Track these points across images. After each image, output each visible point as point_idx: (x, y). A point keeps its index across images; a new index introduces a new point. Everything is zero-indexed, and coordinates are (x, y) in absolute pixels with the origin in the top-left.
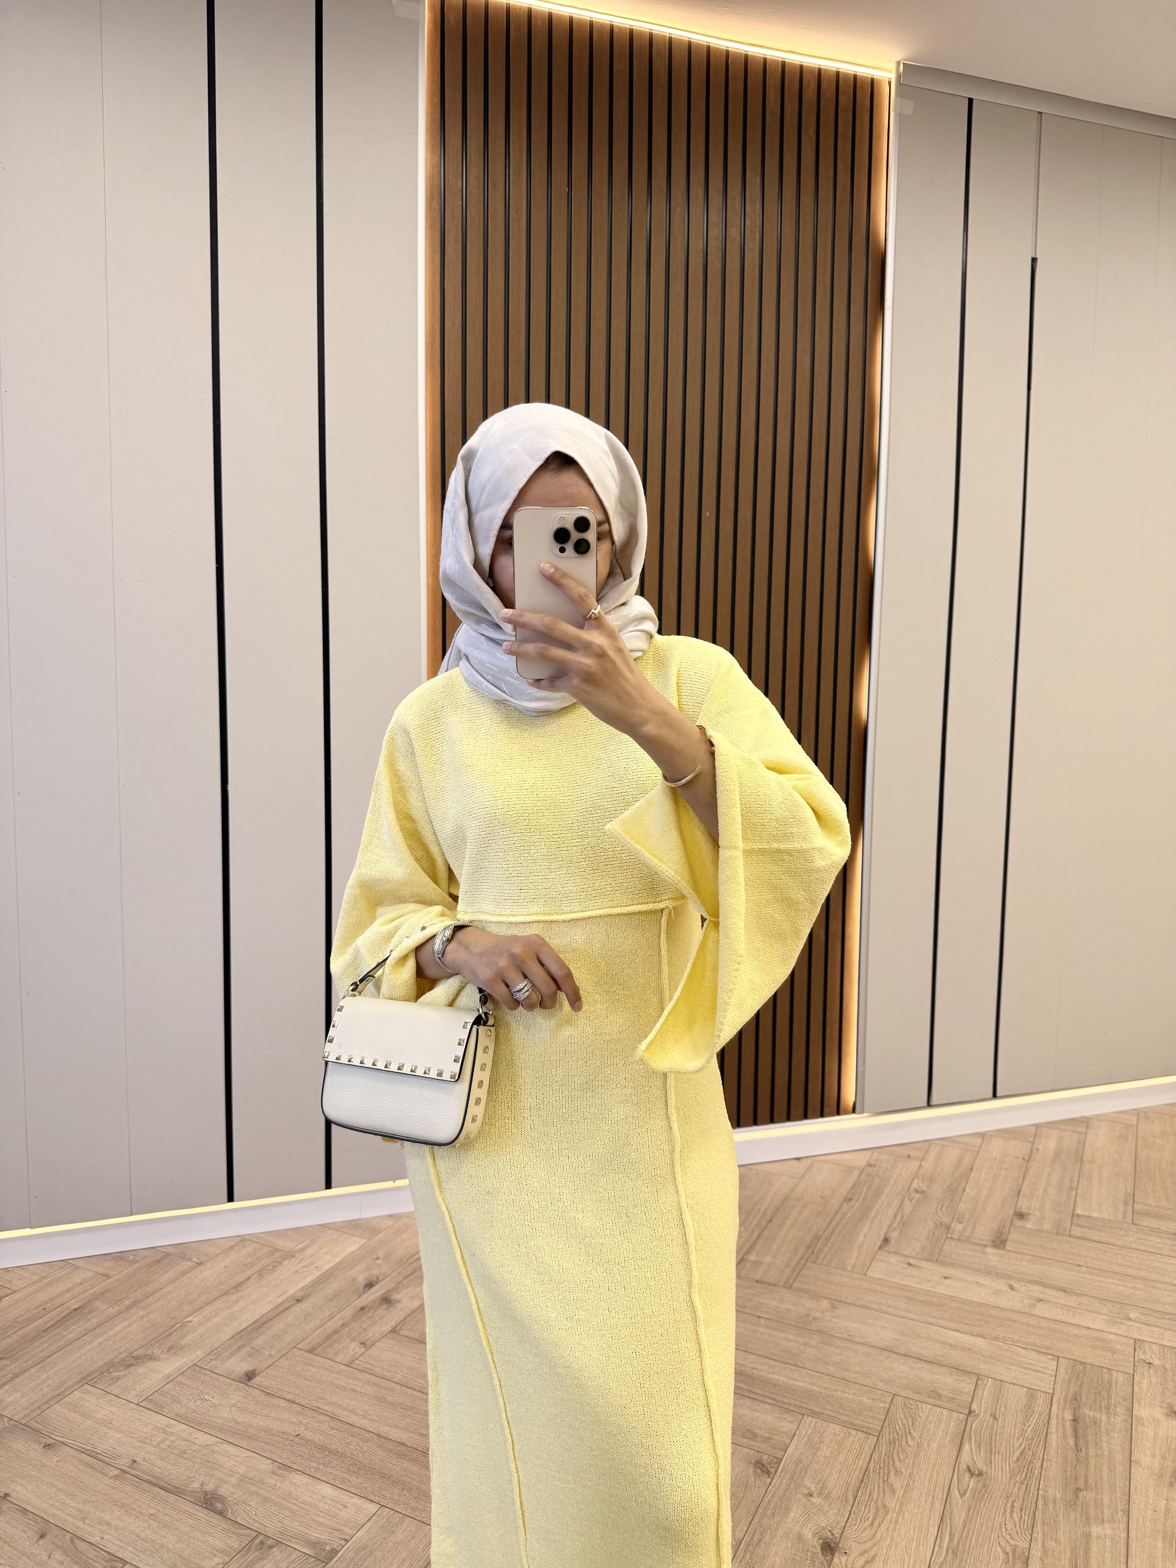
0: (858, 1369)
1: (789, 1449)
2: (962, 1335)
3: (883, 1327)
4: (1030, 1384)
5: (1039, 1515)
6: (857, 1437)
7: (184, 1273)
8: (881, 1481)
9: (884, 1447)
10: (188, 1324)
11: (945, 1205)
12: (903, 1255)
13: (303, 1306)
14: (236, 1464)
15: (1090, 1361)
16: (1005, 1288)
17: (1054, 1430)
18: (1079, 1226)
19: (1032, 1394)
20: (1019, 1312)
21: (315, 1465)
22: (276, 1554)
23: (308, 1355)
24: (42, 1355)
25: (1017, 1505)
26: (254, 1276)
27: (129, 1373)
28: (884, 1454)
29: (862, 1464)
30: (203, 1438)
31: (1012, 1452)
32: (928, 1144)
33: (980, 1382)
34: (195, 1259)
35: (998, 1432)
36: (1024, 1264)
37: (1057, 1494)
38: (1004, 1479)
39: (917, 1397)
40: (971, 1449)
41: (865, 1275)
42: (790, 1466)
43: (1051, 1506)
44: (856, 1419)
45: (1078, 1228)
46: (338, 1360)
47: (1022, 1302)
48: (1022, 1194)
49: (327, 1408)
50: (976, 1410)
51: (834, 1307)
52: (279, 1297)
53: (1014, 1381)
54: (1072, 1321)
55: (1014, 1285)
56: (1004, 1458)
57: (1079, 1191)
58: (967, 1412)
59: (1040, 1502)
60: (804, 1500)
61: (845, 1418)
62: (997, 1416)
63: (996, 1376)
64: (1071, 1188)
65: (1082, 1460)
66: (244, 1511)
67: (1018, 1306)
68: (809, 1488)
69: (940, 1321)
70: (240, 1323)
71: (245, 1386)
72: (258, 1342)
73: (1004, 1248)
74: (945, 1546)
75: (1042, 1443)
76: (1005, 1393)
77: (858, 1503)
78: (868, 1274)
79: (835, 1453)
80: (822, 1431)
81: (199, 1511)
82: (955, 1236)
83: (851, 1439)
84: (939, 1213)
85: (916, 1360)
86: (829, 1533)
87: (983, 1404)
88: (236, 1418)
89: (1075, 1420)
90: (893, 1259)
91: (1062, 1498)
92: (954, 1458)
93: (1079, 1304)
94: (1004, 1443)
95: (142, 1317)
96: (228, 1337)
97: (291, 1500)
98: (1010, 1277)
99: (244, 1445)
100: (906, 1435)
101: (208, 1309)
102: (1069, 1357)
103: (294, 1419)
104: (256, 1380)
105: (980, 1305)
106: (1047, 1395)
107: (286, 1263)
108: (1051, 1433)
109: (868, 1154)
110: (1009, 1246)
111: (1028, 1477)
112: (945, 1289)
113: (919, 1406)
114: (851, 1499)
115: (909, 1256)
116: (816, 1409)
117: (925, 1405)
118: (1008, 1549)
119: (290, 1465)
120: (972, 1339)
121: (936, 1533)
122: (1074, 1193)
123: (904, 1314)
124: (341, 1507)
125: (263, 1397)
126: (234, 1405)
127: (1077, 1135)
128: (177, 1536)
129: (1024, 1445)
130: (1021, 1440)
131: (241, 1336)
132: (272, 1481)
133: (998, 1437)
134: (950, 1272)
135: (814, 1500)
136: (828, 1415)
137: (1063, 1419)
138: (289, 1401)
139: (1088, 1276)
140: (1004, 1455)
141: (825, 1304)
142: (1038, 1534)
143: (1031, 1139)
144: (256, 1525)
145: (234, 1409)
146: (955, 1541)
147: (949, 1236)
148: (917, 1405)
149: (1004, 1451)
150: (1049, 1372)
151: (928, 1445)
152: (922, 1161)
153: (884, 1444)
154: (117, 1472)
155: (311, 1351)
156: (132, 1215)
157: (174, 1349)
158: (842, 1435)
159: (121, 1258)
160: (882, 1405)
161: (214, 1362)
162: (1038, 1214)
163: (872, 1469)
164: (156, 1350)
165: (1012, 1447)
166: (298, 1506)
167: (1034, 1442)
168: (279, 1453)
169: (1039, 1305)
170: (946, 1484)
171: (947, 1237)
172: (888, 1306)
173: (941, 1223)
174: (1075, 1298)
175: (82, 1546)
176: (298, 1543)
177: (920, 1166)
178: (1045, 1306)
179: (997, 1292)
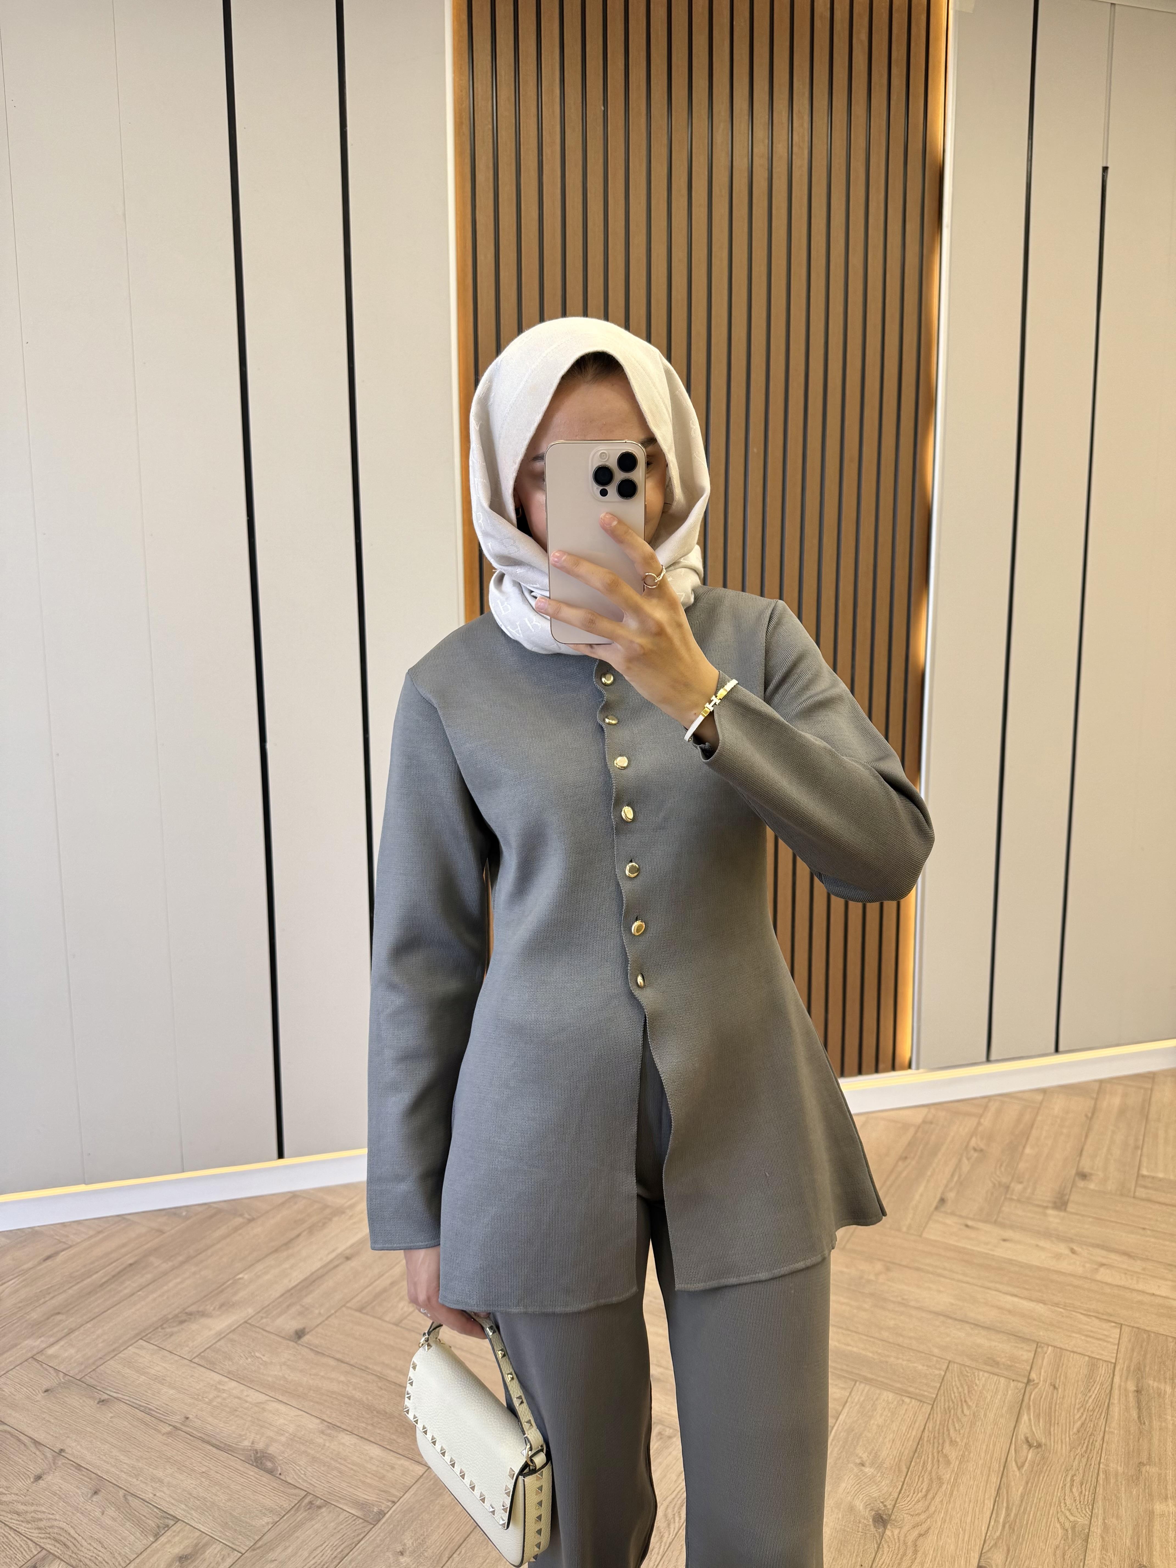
0: (912, 1334)
1: (841, 1417)
2: (1021, 1301)
3: (939, 1292)
4: (1092, 1352)
5: (1100, 1490)
6: (911, 1405)
7: (236, 1229)
8: (935, 1450)
9: (939, 1415)
10: (240, 1281)
11: (1004, 1164)
12: (961, 1217)
13: (353, 1263)
14: (286, 1423)
15: (1155, 1329)
16: (1067, 1252)
17: (1116, 1402)
18: (1145, 1187)
19: (1093, 1363)
20: (1080, 1277)
21: (363, 1425)
22: (325, 1514)
23: (358, 1314)
24: (97, 1310)
25: (1077, 1479)
26: (305, 1233)
27: (182, 1329)
28: (938, 1423)
29: (915, 1433)
30: (254, 1396)
31: (1072, 1423)
32: (986, 1100)
33: (1039, 1350)
34: (247, 1216)
35: (1058, 1402)
36: (1087, 1226)
37: (1119, 1468)
38: (1064, 1451)
39: (974, 1365)
40: (1030, 1420)
41: (920, 1236)
42: (842, 1434)
43: (1112, 1481)
44: (911, 1386)
45: (1143, 1190)
46: (387, 1319)
47: (1084, 1266)
48: (1084, 1153)
49: (375, 1368)
50: (1035, 1379)
51: (888, 1269)
52: (329, 1254)
53: (1075, 1349)
54: (1137, 1287)
55: (1075, 1248)
56: (1064, 1429)
57: (1145, 1150)
58: (1025, 1380)
59: (1102, 1476)
60: (856, 1470)
61: (899, 1385)
62: (1057, 1386)
63: (1056, 1344)
64: (1136, 1148)
65: (1145, 1432)
66: (294, 1470)
67: (1080, 1271)
68: (861, 1458)
69: (998, 1286)
70: (290, 1281)
71: (294, 1344)
72: (308, 1300)
73: (1065, 1210)
74: (1001, 1520)
75: (1103, 1414)
76: (1065, 1361)
77: (912, 1474)
78: (925, 1235)
79: (888, 1422)
80: (875, 1398)
81: (249, 1470)
82: (1015, 1198)
83: (905, 1407)
84: (998, 1173)
85: (972, 1326)
86: (881, 1504)
87: (1042, 1373)
88: (286, 1376)
89: (1138, 1391)
90: (950, 1221)
91: (1123, 1472)
92: (1012, 1428)
93: (1144, 1269)
94: (1063, 1413)
95: (194, 1273)
96: (278, 1295)
97: (339, 1460)
98: (1071, 1240)
99: (294, 1403)
100: (962, 1405)
101: (260, 1267)
102: (1132, 1324)
103: (342, 1378)
104: (305, 1339)
105: (1039, 1268)
106: (1109, 1364)
107: (335, 1219)
108: (1113, 1404)
109: (925, 1111)
110: (1071, 1207)
111: (1089, 1450)
112: (1003, 1252)
113: (976, 1374)
114: (905, 1470)
115: (967, 1218)
116: (869, 1376)
117: (981, 1373)
118: (1067, 1525)
119: (339, 1424)
120: (1032, 1305)
121: (992, 1507)
122: (1139, 1152)
123: (961, 1277)
124: (388, 1468)
125: (311, 1355)
126: (284, 1364)
127: (1142, 1091)
128: (228, 1494)
129: (1084, 1416)
130: (1082, 1410)
131: (292, 1294)
132: (320, 1441)
133: (1057, 1406)
134: (1009, 1234)
135: (867, 1470)
136: (881, 1382)
137: (1126, 1390)
138: (338, 1360)
139: (1153, 1240)
140: (1064, 1426)
141: (879, 1266)
142: (1098, 1510)
143: (1095, 1096)
144: (305, 1484)
145: (284, 1367)
146: (1012, 1515)
147: (1008, 1196)
148: (974, 1373)
149: (1064, 1421)
150: (1111, 1340)
151: (985, 1415)
152: (981, 1116)
153: (939, 1413)
154: (168, 1429)
155: (360, 1310)
156: (183, 1171)
157: (226, 1306)
158: (895, 1403)
159: (175, 1214)
160: (937, 1372)
161: (264, 1320)
162: (1101, 1174)
163: (926, 1439)
164: (208, 1307)
165: (1072, 1418)
166: (346, 1466)
167: (1095, 1413)
168: (328, 1412)
169: (1102, 1270)
170: (1003, 1455)
171: (1005, 1198)
172: (945, 1269)
173: (1000, 1183)
174: (1139, 1262)
175: (135, 1503)
176: (346, 1504)
177: (979, 1124)
178: (1108, 1271)
179: (1058, 1257)
